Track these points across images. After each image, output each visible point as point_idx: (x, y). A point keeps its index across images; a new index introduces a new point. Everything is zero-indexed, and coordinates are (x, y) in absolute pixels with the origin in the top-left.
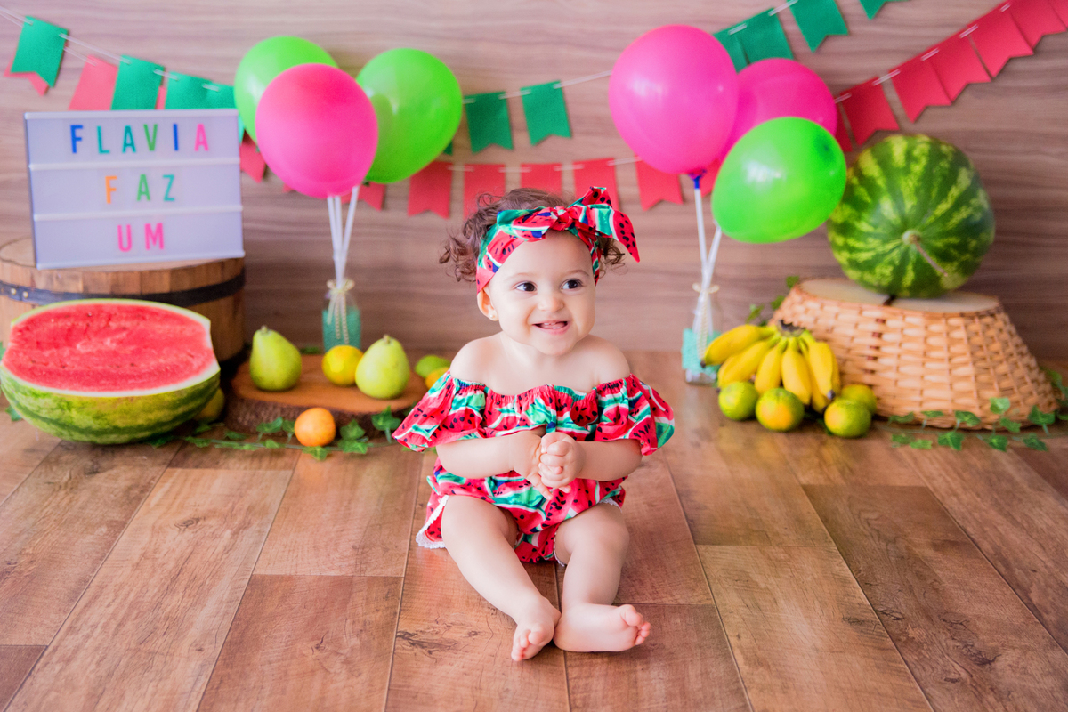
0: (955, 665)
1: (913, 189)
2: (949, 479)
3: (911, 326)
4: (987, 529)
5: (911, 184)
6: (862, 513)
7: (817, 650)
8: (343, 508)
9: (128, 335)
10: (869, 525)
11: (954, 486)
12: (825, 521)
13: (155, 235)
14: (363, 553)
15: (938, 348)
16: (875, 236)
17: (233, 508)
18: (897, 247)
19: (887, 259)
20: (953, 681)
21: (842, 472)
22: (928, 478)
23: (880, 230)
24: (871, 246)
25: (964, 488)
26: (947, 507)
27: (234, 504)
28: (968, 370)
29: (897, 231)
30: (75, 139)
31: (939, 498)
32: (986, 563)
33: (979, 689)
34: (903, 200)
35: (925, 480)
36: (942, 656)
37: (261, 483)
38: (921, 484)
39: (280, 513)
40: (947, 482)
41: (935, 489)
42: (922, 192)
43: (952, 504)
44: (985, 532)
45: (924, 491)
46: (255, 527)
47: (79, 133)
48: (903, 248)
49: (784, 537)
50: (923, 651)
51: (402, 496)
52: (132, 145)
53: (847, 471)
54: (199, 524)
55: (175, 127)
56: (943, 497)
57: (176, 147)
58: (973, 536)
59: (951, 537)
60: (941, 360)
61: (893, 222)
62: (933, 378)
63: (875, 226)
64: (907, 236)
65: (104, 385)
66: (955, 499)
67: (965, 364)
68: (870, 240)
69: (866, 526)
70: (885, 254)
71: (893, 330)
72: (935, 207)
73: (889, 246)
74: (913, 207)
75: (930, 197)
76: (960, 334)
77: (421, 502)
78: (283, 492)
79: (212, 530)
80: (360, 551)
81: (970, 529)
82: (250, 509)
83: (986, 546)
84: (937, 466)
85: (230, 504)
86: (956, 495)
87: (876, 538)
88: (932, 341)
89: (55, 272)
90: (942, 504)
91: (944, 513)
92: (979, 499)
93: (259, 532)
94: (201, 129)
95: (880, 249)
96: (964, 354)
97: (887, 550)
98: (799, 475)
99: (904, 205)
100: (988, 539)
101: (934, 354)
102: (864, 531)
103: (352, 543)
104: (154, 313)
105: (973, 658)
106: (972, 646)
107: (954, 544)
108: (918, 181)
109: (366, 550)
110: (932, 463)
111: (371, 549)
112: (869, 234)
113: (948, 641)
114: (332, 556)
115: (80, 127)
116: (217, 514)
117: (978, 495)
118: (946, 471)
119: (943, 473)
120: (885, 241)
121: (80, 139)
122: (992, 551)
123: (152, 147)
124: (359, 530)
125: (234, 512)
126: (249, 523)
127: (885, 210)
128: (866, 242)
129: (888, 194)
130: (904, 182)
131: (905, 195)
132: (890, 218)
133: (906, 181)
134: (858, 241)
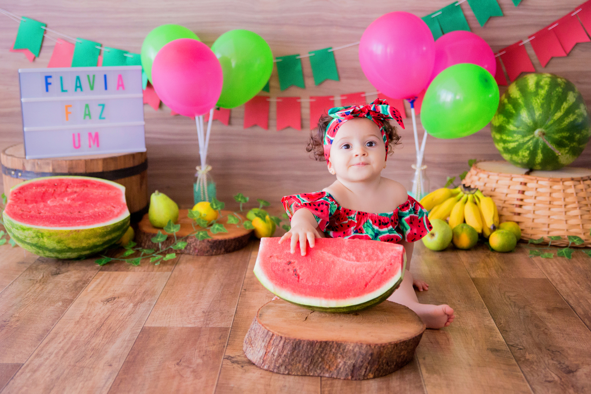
0: (552, 373)
1: (540, 104)
2: (561, 274)
3: (542, 186)
4: (581, 301)
5: (539, 101)
6: (506, 293)
7: (470, 365)
8: (199, 292)
9: (77, 196)
10: (510, 299)
11: (564, 278)
12: (483, 297)
13: (95, 138)
14: (208, 315)
15: (558, 199)
16: (518, 133)
17: (135, 292)
18: (531, 139)
19: (526, 146)
20: (550, 382)
21: (497, 271)
22: (548, 273)
23: (520, 129)
24: (516, 139)
25: (571, 280)
26: (558, 289)
27: (136, 290)
28: (577, 212)
29: (532, 130)
30: (48, 84)
31: (554, 285)
32: (578, 319)
33: (565, 386)
34: (534, 111)
35: (547, 275)
36: (545, 369)
37: (153, 278)
38: (545, 277)
39: (162, 295)
40: (560, 276)
41: (552, 279)
42: (545, 106)
43: (562, 288)
44: (580, 303)
45: (546, 281)
46: (147, 302)
47: (50, 80)
48: (535, 139)
49: (458, 306)
50: (533, 366)
51: (234, 285)
52: (80, 87)
53: (500, 270)
54: (115, 300)
55: (105, 76)
56: (557, 284)
57: (106, 88)
58: (572, 305)
59: (559, 305)
60: (560, 206)
61: (528, 124)
62: (556, 217)
63: (518, 127)
64: (537, 132)
65: (62, 223)
66: (564, 285)
67: (575, 208)
68: (515, 135)
69: (508, 300)
70: (524, 144)
71: (531, 189)
72: (554, 115)
73: (526, 139)
74: (540, 115)
75: (550, 109)
76: (571, 190)
77: (245, 288)
78: (165, 283)
79: (122, 304)
80: (207, 314)
81: (571, 302)
82: (145, 293)
83: (580, 310)
84: (555, 267)
85: (134, 290)
86: (565, 283)
87: (513, 306)
88: (555, 195)
89: (36, 161)
90: (555, 288)
91: (556, 293)
92: (578, 285)
93: (149, 304)
94: (120, 77)
95: (521, 141)
96: (574, 202)
97: (519, 313)
98: (471, 272)
99: (535, 114)
100: (581, 306)
101: (555, 203)
102: (506, 302)
103: (202, 310)
104: (93, 184)
105: (563, 370)
106: (564, 363)
107: (560, 310)
108: (543, 99)
109: (210, 313)
110: (552, 266)
111: (213, 313)
112: (514, 132)
113: (550, 361)
114: (190, 317)
115: (50, 77)
116: (126, 295)
117: (578, 283)
118: (561, 270)
119: (559, 271)
120: (524, 136)
121: (50, 84)
122: (582, 313)
123: (92, 88)
124: (207, 303)
125: (136, 294)
126: (144, 300)
127: (523, 117)
128: (512, 137)
129: (525, 108)
130: (534, 101)
131: (535, 108)
132: (527, 122)
133: (536, 100)
134: (508, 136)
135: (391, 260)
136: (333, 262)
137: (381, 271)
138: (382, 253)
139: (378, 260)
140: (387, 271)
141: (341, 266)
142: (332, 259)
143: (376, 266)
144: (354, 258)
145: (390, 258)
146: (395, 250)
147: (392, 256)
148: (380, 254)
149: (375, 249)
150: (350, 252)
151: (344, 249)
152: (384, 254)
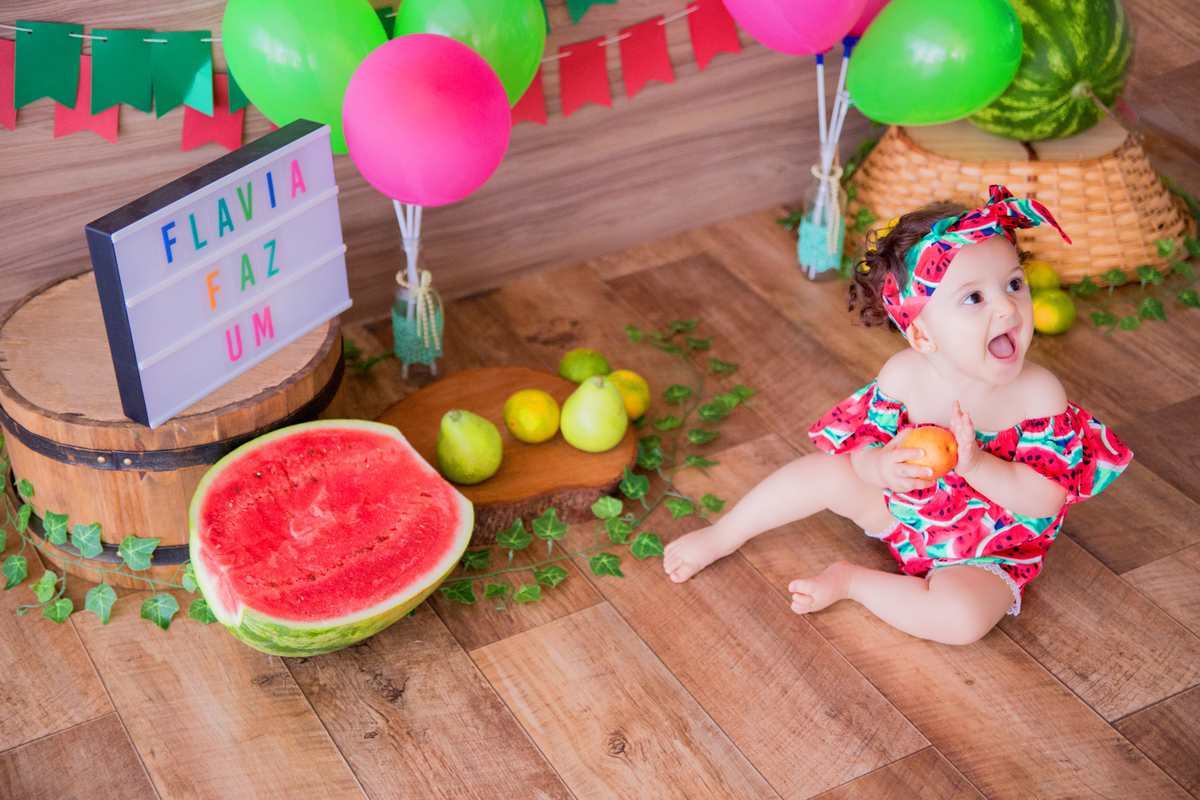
1: (1082, 36)
3: (1066, 178)
5: (1079, 30)
13: (263, 325)
15: (1098, 199)
16: (1041, 94)
18: (1065, 103)
19: (1054, 116)
23: (1047, 88)
24: (1036, 105)
28: (1131, 217)
29: (1065, 86)
30: (169, 243)
34: (1074, 51)
42: (1092, 37)
47: (171, 234)
48: (1071, 103)
52: (229, 223)
55: (269, 176)
57: (273, 204)
60: (1104, 212)
61: (1064, 78)
62: (1098, 233)
63: (1042, 84)
64: (1078, 90)
67: (1127, 211)
68: (1035, 99)
70: (1051, 112)
71: (1049, 187)
72: (1106, 52)
73: (1057, 104)
74: (1086, 58)
75: (1100, 42)
76: (1116, 177)
88: (1092, 191)
89: (176, 425)
94: (295, 165)
95: (1046, 108)
96: (1124, 200)
99: (1076, 58)
101: (1095, 206)
108: (1085, 25)
112: (1033, 93)
115: (172, 225)
120: (1053, 98)
121: (174, 241)
123: (249, 215)
127: (1054, 66)
128: (1029, 102)
129: (1056, 47)
130: (1071, 29)
131: (1075, 46)
132: (1061, 74)
133: (1073, 27)
134: (1019, 100)
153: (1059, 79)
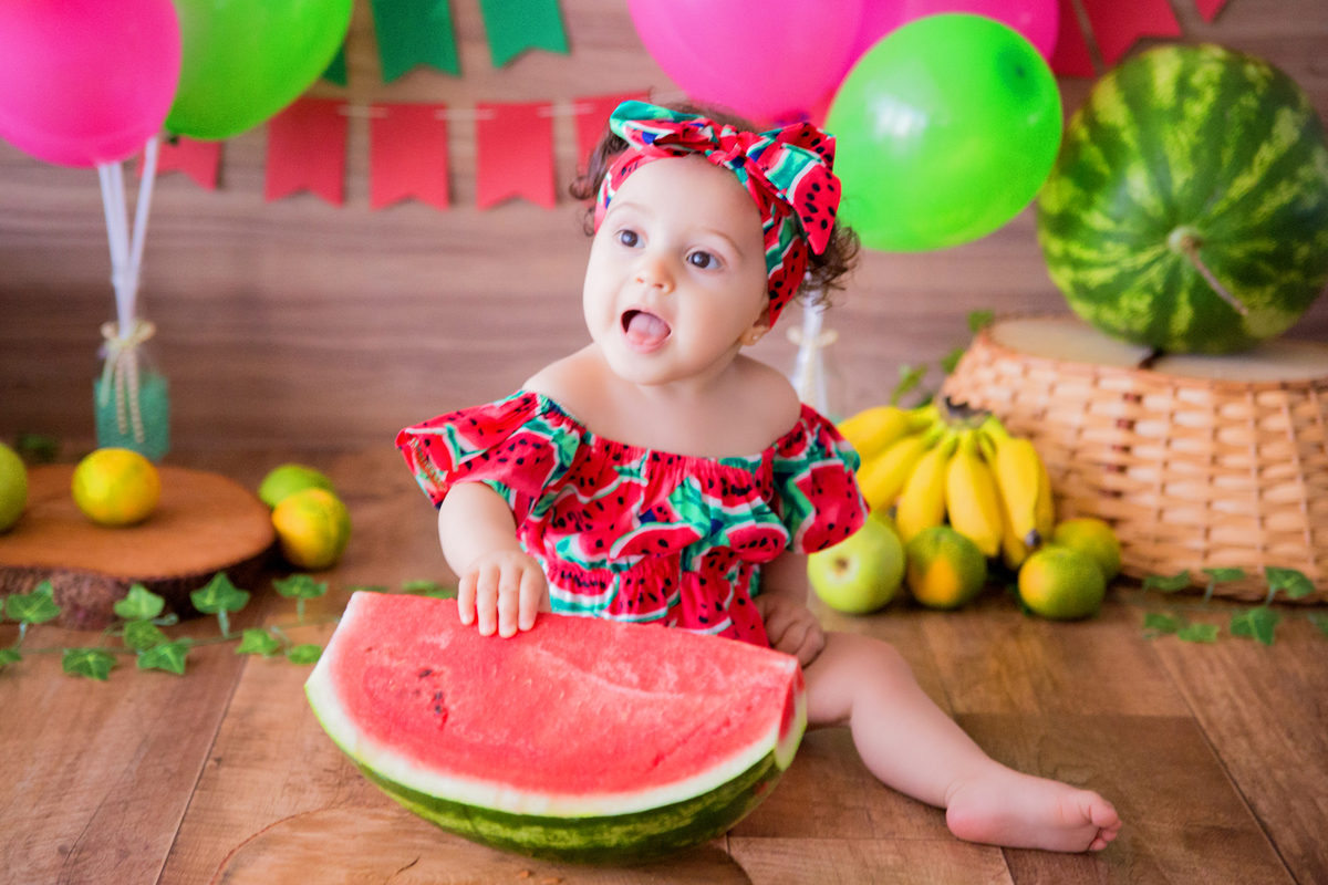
1: (1187, 149)
2: (1239, 702)
3: (1189, 407)
4: (1294, 803)
5: (1185, 141)
11: (1246, 716)
14: (76, 862)
15: (1239, 449)
16: (1117, 238)
18: (1159, 258)
19: (1141, 281)
21: (1037, 690)
22: (1198, 699)
23: (1126, 228)
24: (1111, 256)
25: (1267, 722)
26: (1226, 758)
28: (1295, 491)
29: (1159, 229)
31: (1214, 740)
32: (1283, 875)
34: (1167, 170)
35: (1194, 706)
38: (1186, 712)
40: (1235, 708)
41: (1210, 722)
42: (1204, 153)
43: (1238, 754)
44: (1290, 809)
45: (1188, 726)
48: (1169, 261)
51: (185, 743)
53: (1048, 686)
56: (1222, 739)
58: (1265, 819)
59: (1224, 820)
60: (1245, 471)
61: (1150, 212)
62: (1226, 506)
63: (1118, 220)
64: (1178, 238)
66: (1244, 743)
67: (1290, 479)
68: (1109, 245)
70: (1136, 273)
71: (1156, 415)
72: (1229, 183)
73: (1144, 257)
74: (1187, 183)
75: (1220, 164)
76: (1280, 422)
77: (221, 754)
80: (72, 857)
81: (1262, 805)
83: (1288, 839)
84: (1222, 676)
86: (1248, 735)
88: (1228, 435)
90: (1217, 752)
91: (1216, 771)
92: (1290, 744)
95: (1127, 264)
96: (1286, 461)
98: (956, 694)
99: (1170, 179)
100: (1296, 825)
101: (1230, 461)
103: (60, 842)
107: (1227, 835)
108: (1198, 133)
109: (85, 855)
110: (1212, 670)
111: (95, 853)
112: (1106, 235)
114: (13, 870)
117: (1291, 735)
118: (1238, 687)
119: (1231, 691)
120: (1137, 248)
122: (1297, 850)
124: (81, 814)
127: (1135, 191)
128: (1100, 250)
129: (1141, 161)
130: (1171, 137)
131: (1172, 161)
132: (1147, 204)
133: (1176, 134)
134: (1088, 245)
135: (751, 696)
136: (565, 684)
137: (712, 725)
138: (727, 672)
139: (710, 691)
140: (735, 725)
141: (588, 698)
142: (563, 675)
143: (701, 708)
144: (635, 679)
145: (749, 691)
146: (772, 669)
147: (757, 687)
148: (718, 673)
149: (709, 662)
150: (627, 659)
151: (610, 651)
152: (733, 678)
153: (1143, 214)
